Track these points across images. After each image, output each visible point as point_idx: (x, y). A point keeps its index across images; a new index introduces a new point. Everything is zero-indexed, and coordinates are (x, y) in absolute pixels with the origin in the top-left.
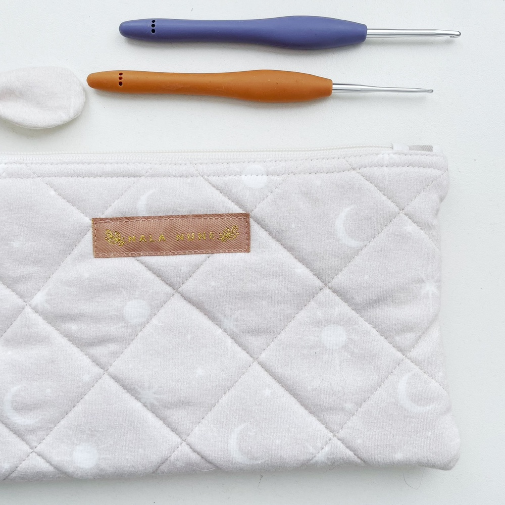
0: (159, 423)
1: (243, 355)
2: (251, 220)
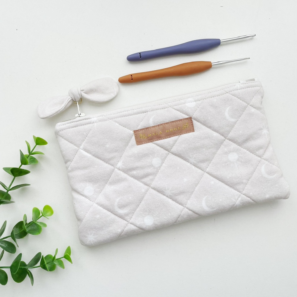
0: (174, 203)
1: (200, 171)
2: (193, 119)
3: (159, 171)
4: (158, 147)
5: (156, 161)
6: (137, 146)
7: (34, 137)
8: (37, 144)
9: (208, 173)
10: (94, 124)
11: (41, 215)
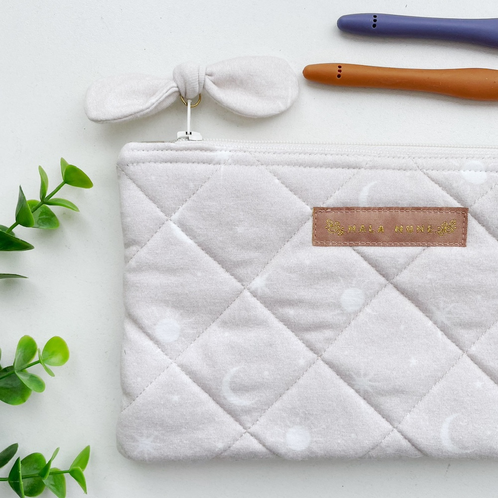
1: (452, 347)
2: (469, 215)
3: (353, 323)
4: (365, 264)
5: (350, 297)
6: (313, 247)
7: (63, 162)
8: (66, 181)
9: (473, 358)
10: (218, 166)
11: (36, 358)
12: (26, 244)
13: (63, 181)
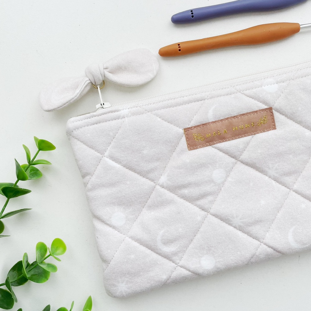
1: (283, 188)
2: (274, 111)
3: (222, 189)
4: (221, 154)
5: (217, 174)
6: (189, 151)
7: (36, 139)
8: (40, 149)
9: (296, 192)
10: (124, 119)
11: (48, 254)
12: (26, 190)
13: (38, 149)
